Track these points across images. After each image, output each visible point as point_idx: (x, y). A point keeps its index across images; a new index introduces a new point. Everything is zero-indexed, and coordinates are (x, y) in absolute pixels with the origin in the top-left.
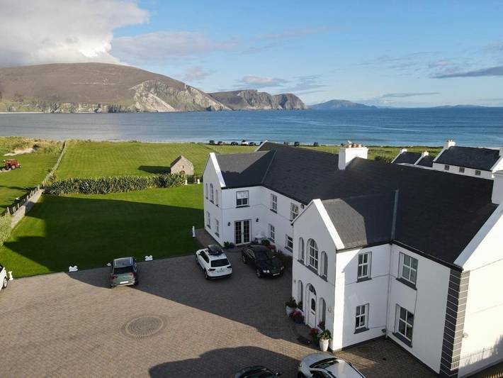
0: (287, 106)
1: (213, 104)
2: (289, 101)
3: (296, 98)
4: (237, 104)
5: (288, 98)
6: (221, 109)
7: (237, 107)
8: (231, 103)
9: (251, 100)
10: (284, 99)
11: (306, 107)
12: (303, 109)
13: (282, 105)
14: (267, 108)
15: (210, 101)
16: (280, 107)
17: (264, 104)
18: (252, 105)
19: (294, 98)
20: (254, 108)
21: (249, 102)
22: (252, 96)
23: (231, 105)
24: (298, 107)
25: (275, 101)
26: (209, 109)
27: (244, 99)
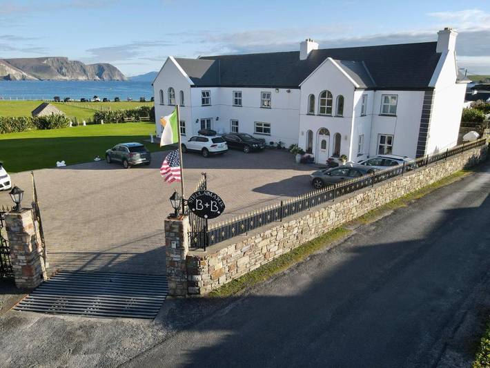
0: (106, 78)
1: (12, 72)
2: (106, 72)
3: (115, 69)
4: (45, 72)
5: (105, 68)
6: (24, 78)
7: (45, 77)
8: (36, 72)
9: (61, 69)
10: (100, 69)
11: (125, 79)
12: (123, 80)
13: (100, 75)
14: (82, 78)
15: (7, 68)
16: (97, 78)
17: (78, 73)
18: (63, 75)
19: (112, 69)
20: (67, 78)
21: (60, 71)
22: (62, 64)
23: (37, 74)
24: (118, 78)
25: (90, 71)
26: (8, 78)
27: (52, 67)
